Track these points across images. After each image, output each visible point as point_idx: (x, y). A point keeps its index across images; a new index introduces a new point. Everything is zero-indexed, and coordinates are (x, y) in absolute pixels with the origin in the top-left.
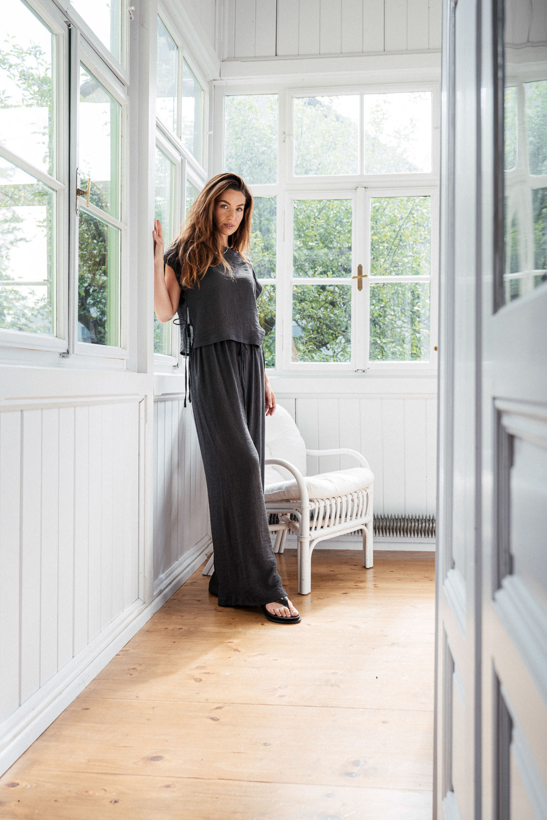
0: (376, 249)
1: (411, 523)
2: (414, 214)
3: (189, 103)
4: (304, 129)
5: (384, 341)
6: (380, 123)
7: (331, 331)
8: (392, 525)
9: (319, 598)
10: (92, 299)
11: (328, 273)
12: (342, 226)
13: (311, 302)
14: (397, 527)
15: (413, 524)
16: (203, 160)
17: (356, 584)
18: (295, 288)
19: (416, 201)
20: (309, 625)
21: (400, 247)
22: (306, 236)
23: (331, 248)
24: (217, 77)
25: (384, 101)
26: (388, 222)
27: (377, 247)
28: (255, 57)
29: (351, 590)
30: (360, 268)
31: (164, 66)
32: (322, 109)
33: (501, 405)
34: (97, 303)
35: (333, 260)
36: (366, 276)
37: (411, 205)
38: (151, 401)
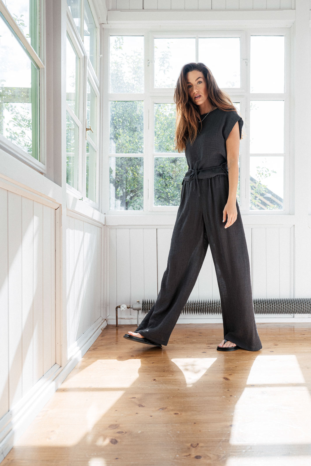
24: (105, 21)
28: (129, 9)
38: (64, 211)
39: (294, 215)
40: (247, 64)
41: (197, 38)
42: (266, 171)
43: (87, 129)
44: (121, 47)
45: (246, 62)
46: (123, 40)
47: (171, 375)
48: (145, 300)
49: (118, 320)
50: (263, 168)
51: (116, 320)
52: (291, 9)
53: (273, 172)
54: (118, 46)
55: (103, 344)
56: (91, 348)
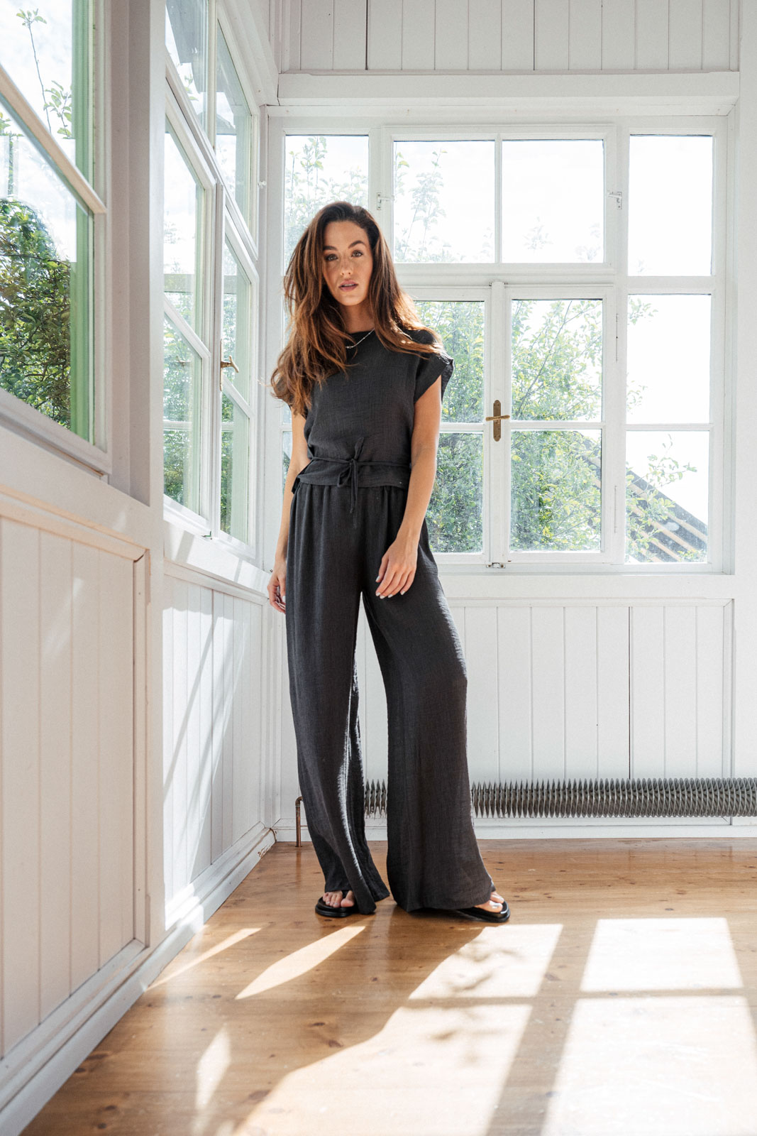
24: (274, 101)
28: (333, 70)
30: (497, 405)
36: (507, 417)
38: (157, 563)
39: (734, 574)
40: (619, 204)
41: (498, 141)
42: (670, 466)
43: (223, 365)
44: (319, 162)
45: (618, 199)
46: (325, 145)
47: (417, 968)
48: (373, 783)
49: (302, 831)
50: (665, 458)
51: (295, 831)
52: (730, 70)
53: (689, 469)
54: (313, 160)
55: (259, 890)
56: (230, 900)
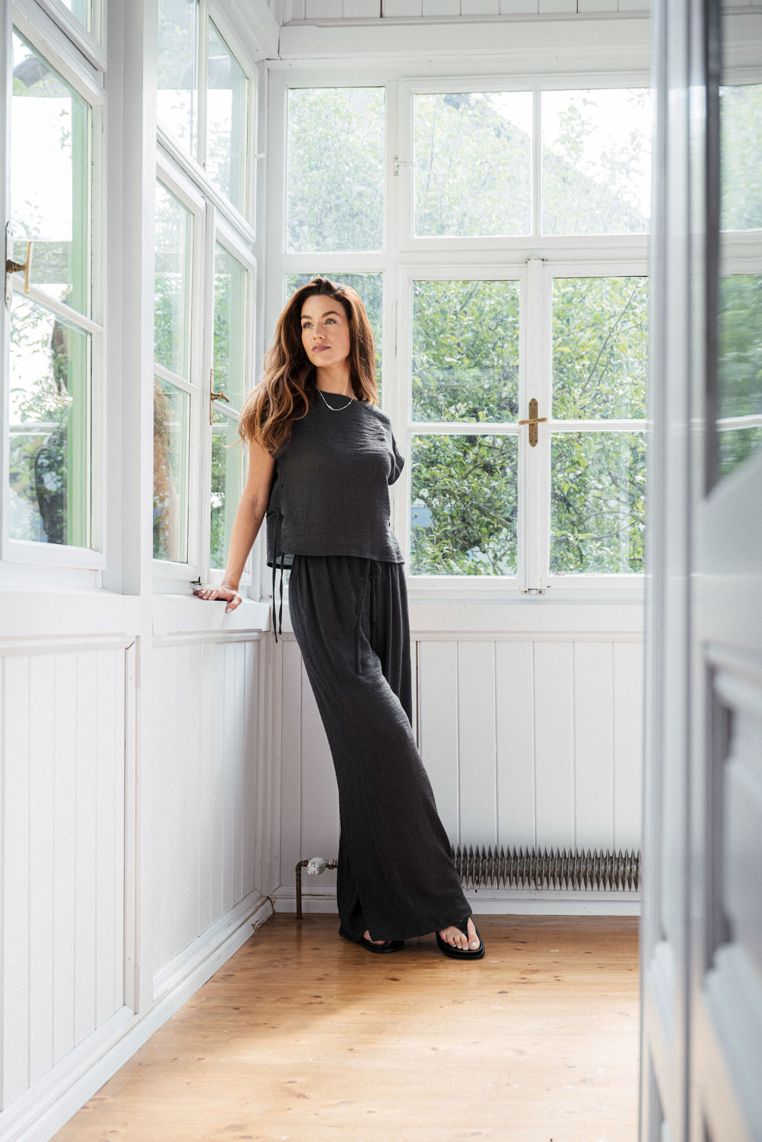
0: (568, 369)
1: (625, 866)
2: (635, 307)
3: (221, 102)
4: (437, 150)
5: (581, 536)
6: (578, 140)
7: (487, 520)
8: (589, 869)
9: (455, 1001)
10: (46, 458)
11: (480, 413)
12: (505, 329)
13: (448, 466)
14: (599, 872)
15: (628, 868)
16: (248, 205)
17: (524, 976)
18: (418, 442)
19: (640, 285)
20: (433, 1049)
21: (610, 366)
22: (441, 345)
23: (487, 367)
24: (274, 55)
25: (584, 100)
26: (590, 319)
27: (569, 366)
28: (342, 18)
29: (513, 986)
30: (533, 405)
31: (178, 30)
32: (470, 112)
33: (717, 656)
34: (56, 464)
35: (489, 389)
36: (543, 420)
37: (630, 293)
41: (536, 92)
43: (213, 397)
49: (303, 901)
51: (296, 900)
56: (218, 974)
